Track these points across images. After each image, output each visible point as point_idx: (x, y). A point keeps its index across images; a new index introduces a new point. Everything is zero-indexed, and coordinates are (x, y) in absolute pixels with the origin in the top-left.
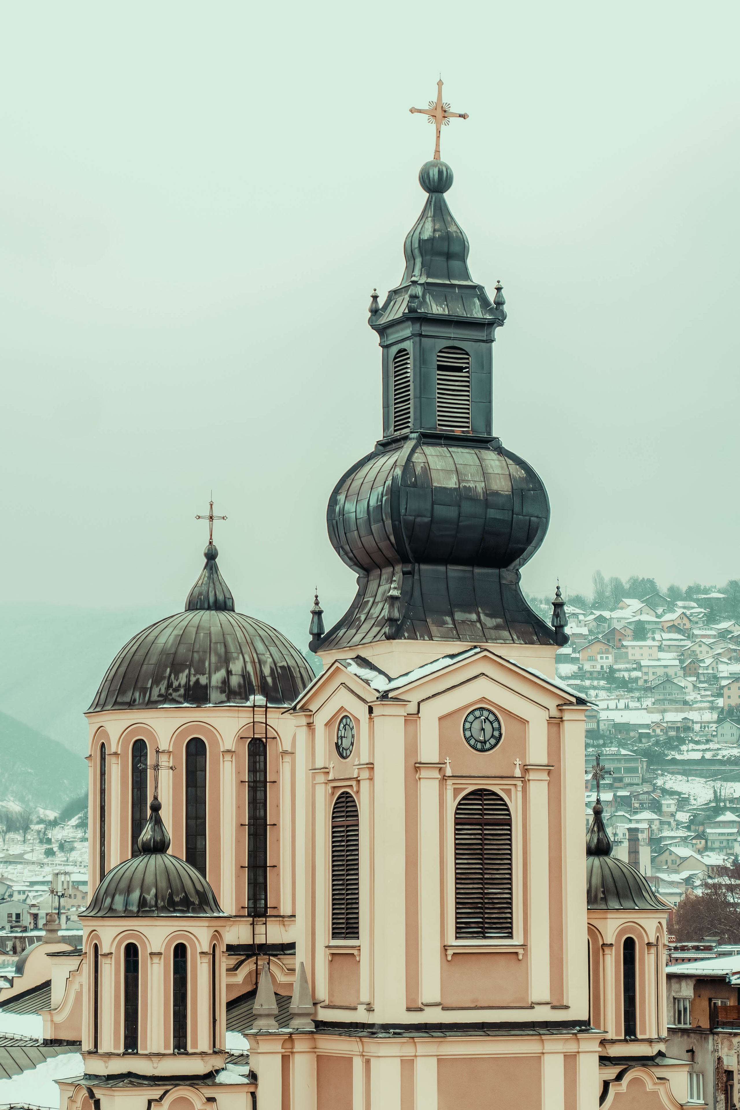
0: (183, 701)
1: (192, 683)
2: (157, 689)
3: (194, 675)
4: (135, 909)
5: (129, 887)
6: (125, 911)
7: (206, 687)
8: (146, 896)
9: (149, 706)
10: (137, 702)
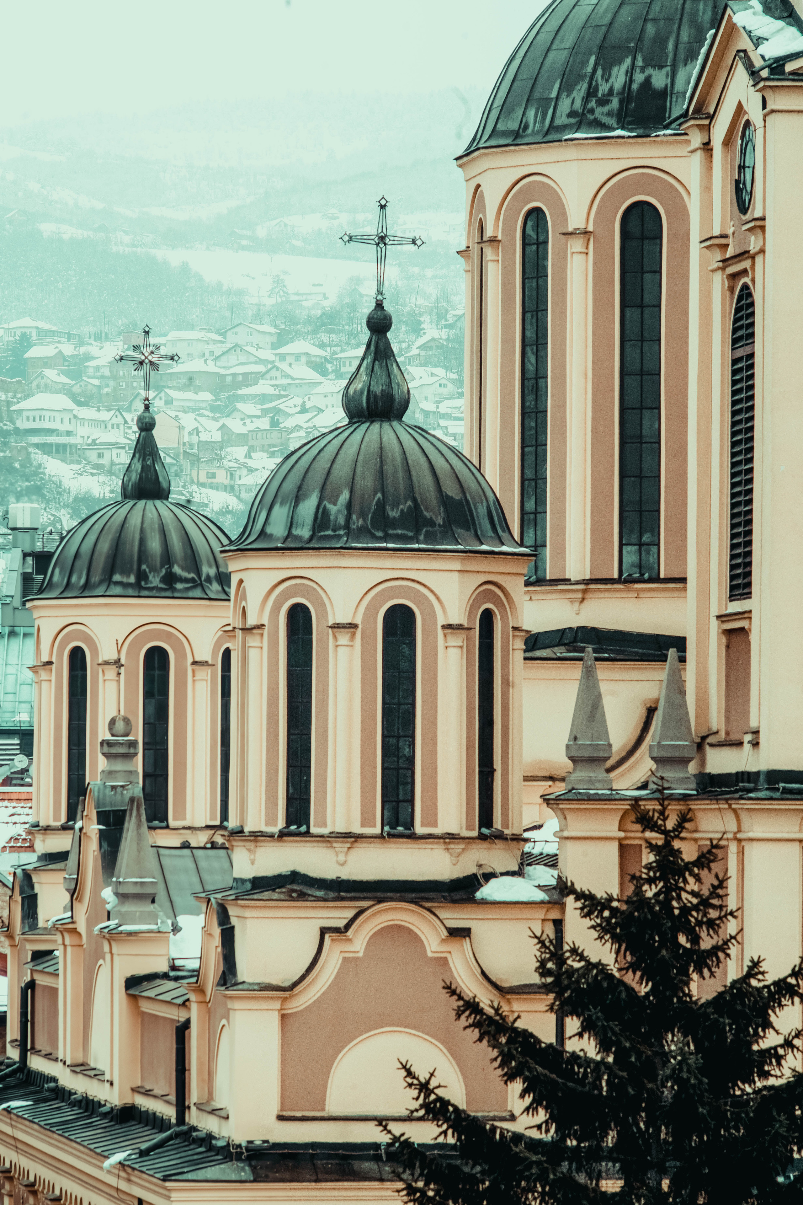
0: (615, 125)
1: (635, 86)
2: (568, 102)
3: (643, 70)
4: (305, 532)
5: (300, 488)
6: (287, 537)
7: (663, 94)
8: (330, 506)
9: (549, 137)
10: (529, 131)
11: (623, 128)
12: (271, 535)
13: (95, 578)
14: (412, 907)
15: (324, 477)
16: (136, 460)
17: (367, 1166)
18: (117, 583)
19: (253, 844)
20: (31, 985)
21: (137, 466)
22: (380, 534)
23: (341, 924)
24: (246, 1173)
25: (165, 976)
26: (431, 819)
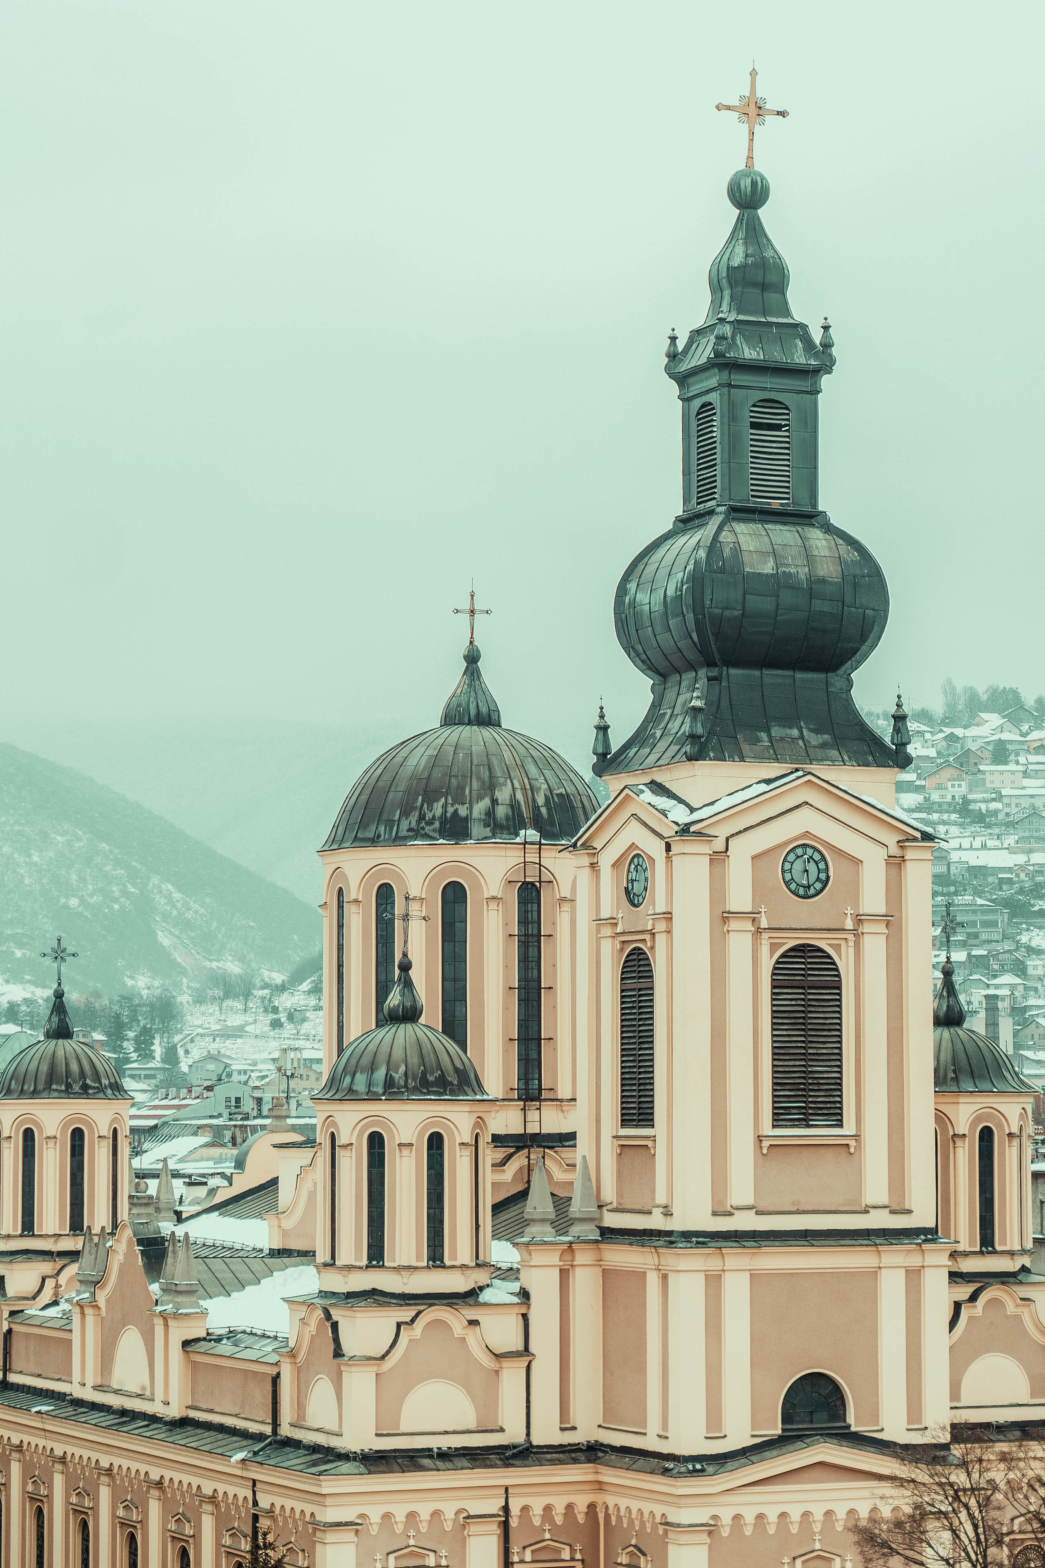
0: (438, 837)
1: (448, 815)
2: (407, 822)
3: (452, 805)
4: (380, 1090)
5: (373, 1063)
6: (368, 1092)
7: (466, 819)
8: (394, 1074)
9: (397, 843)
10: (382, 838)
11: (444, 839)
12: (357, 1091)
13: (40, 1087)
14: (448, 1308)
15: (387, 1057)
16: (54, 1016)
17: (426, 1462)
18: (54, 1090)
19: (347, 1272)
20: (10, 1331)
21: (55, 1019)
22: (425, 1091)
23: (408, 1319)
24: (362, 1469)
25: (204, 1339)
26: (454, 1257)
